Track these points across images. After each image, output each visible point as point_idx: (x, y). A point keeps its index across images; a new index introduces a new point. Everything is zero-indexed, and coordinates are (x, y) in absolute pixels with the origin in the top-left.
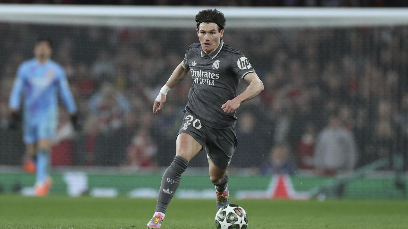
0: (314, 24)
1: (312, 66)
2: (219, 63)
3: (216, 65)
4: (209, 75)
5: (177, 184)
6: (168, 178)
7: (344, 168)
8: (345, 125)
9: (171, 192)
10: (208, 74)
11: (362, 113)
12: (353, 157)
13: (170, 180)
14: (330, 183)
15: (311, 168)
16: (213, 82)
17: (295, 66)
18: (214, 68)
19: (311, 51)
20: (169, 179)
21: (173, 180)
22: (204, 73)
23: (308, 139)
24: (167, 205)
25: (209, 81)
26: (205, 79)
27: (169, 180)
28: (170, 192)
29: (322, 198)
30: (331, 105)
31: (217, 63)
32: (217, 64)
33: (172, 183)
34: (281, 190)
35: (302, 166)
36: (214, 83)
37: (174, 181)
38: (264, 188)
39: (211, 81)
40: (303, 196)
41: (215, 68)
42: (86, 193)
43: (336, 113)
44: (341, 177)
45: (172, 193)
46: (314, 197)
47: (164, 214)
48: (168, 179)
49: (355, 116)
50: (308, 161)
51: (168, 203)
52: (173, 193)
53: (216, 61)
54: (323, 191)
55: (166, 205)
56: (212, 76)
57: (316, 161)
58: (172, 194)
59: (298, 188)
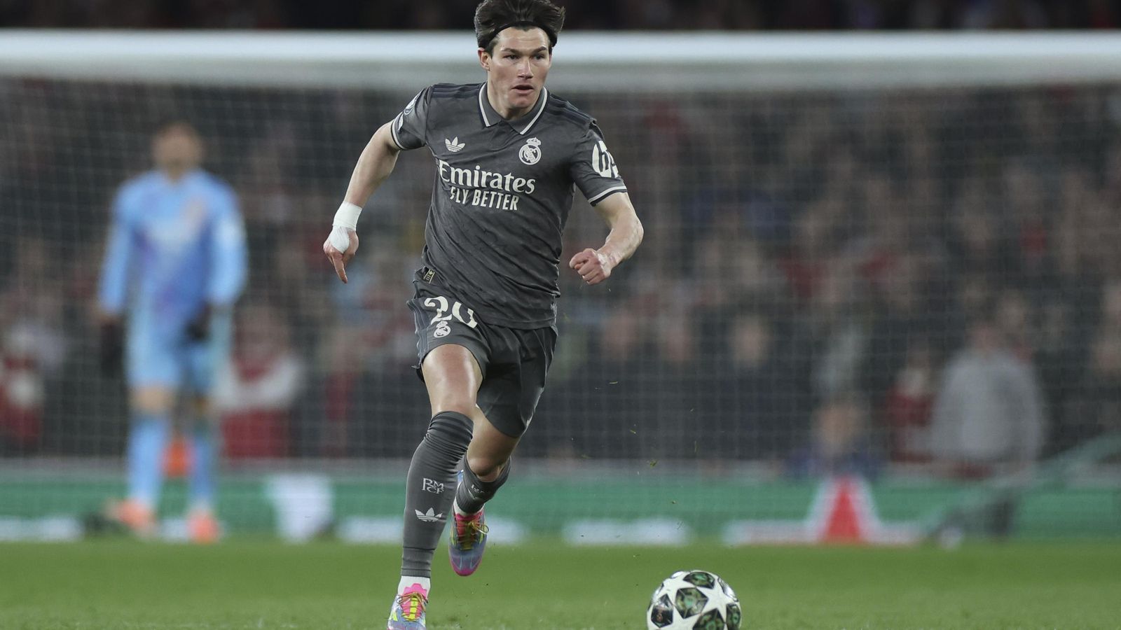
0: (930, 79)
1: (925, 189)
2: (539, 146)
3: (530, 152)
4: (508, 182)
5: (451, 490)
6: (425, 479)
7: (1010, 457)
8: (1012, 343)
9: (440, 516)
10: (504, 179)
11: (1057, 312)
12: (1033, 428)
13: (433, 484)
14: (973, 498)
15: (923, 458)
16: (517, 201)
17: (876, 189)
18: (525, 160)
19: (920, 150)
20: (429, 482)
21: (439, 481)
22: (488, 177)
23: (913, 383)
24: (432, 553)
25: (503, 197)
26: (493, 193)
27: (427, 484)
28: (437, 516)
29: (952, 541)
30: (973, 293)
31: (534, 147)
32: (534, 150)
33: (438, 490)
34: (843, 519)
35: (898, 456)
36: (517, 204)
37: (442, 485)
38: (799, 514)
39: (510, 199)
40: (900, 535)
41: (529, 162)
42: (328, 531)
43: (988, 311)
44: (1002, 483)
45: (441, 518)
46: (933, 537)
47: (429, 579)
48: (427, 481)
49: (1038, 321)
50: (915, 440)
51: (434, 547)
52: (444, 516)
53: (530, 141)
54: (956, 519)
55: (430, 555)
56: (515, 187)
57: (937, 439)
58: (441, 520)
59: (889, 514)
